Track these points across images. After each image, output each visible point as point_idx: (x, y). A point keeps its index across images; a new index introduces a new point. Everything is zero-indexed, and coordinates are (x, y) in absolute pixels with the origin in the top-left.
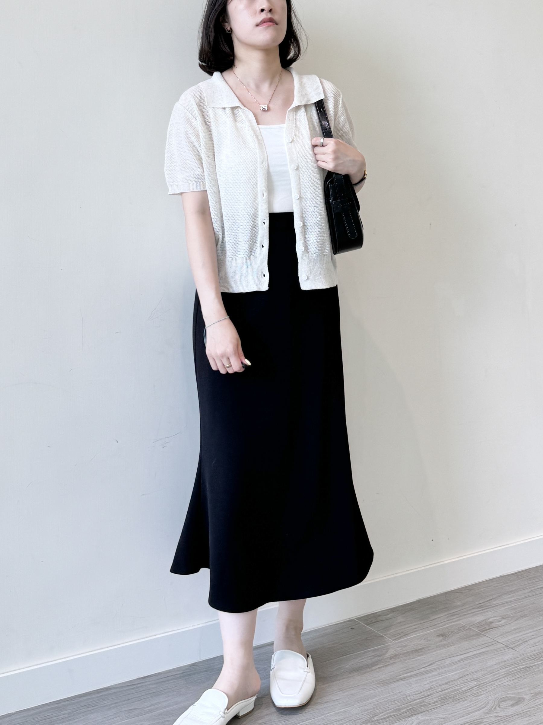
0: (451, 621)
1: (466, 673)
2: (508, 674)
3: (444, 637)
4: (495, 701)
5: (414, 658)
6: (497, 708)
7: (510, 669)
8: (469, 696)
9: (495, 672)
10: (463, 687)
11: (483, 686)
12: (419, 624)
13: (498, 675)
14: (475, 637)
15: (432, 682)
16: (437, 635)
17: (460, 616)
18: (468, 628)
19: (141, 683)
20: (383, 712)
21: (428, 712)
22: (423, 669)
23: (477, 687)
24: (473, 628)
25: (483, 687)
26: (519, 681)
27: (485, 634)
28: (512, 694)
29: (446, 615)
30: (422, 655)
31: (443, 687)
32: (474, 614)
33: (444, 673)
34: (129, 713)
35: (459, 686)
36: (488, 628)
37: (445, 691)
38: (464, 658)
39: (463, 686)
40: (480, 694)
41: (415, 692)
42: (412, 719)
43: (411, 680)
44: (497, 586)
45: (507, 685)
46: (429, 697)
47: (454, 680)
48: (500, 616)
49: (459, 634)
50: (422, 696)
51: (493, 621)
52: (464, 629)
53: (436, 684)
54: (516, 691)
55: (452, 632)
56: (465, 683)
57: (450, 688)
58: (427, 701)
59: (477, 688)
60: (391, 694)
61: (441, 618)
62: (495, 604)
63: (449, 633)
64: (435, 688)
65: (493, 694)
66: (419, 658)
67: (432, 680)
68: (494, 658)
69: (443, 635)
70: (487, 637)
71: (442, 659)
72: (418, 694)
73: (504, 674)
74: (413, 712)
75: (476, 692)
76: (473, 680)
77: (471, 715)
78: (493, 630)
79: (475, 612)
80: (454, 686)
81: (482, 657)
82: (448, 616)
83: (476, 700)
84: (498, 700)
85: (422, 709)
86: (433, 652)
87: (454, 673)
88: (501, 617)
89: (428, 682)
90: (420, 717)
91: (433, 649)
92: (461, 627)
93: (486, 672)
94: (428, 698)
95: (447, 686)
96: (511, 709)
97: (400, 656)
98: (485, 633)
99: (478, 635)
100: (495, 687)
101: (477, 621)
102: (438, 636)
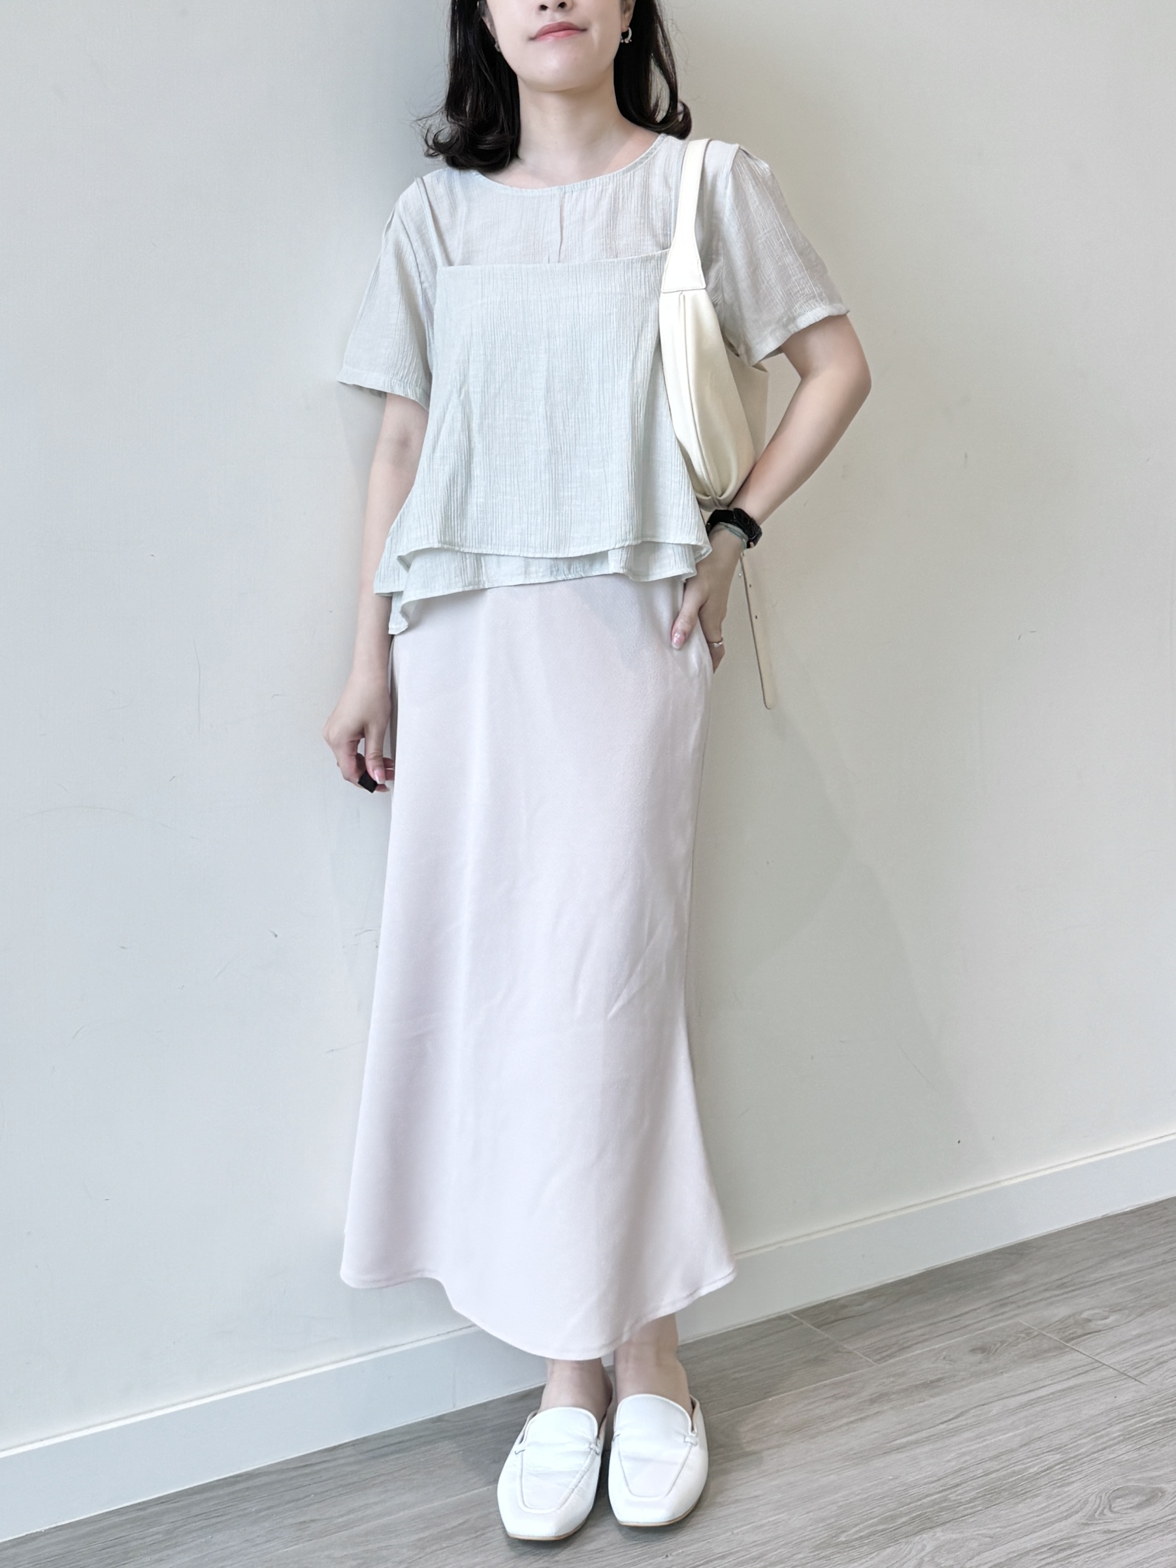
0: (999, 1318)
1: (1036, 1435)
2: (1127, 1437)
3: (984, 1354)
4: (1101, 1497)
5: (924, 1401)
6: (1106, 1511)
7: (1131, 1425)
8: (1046, 1485)
9: (1099, 1432)
10: (1030, 1467)
11: (1074, 1462)
12: (931, 1325)
13: (1106, 1439)
14: (1054, 1354)
15: (964, 1454)
16: (971, 1348)
17: (1019, 1307)
18: (1036, 1333)
19: (325, 1462)
20: (859, 1524)
21: (956, 1524)
22: (942, 1426)
23: (1061, 1465)
24: (1047, 1333)
25: (1074, 1465)
26: (1152, 1450)
27: (1073, 1347)
28: (1139, 1480)
29: (987, 1305)
30: (938, 1394)
31: (988, 1465)
32: (1049, 1301)
33: (988, 1435)
34: (300, 1530)
35: (1023, 1464)
36: (1080, 1332)
37: (993, 1476)
38: (1032, 1400)
39: (1030, 1464)
40: (1066, 1481)
41: (926, 1477)
42: (923, 1540)
43: (918, 1451)
44: (1095, 1240)
45: (1126, 1460)
46: (958, 1488)
47: (1012, 1451)
48: (1106, 1307)
49: (1019, 1346)
50: (941, 1486)
51: (1090, 1318)
52: (1028, 1334)
53: (971, 1459)
54: (1145, 1475)
55: (1002, 1342)
56: (1035, 1456)
57: (1003, 1468)
58: (954, 1498)
59: (1063, 1467)
60: (875, 1482)
61: (978, 1311)
62: (1095, 1280)
63: (995, 1345)
64: (972, 1469)
65: (1095, 1481)
66: (932, 1400)
67: (963, 1450)
68: (1095, 1399)
69: (983, 1349)
70: (1077, 1353)
71: (982, 1403)
72: (932, 1482)
73: (1119, 1436)
74: (924, 1522)
75: (1060, 1477)
76: (1050, 1451)
77: (1051, 1528)
78: (1090, 1338)
79: (1051, 1297)
80: (1011, 1464)
81: (1068, 1400)
82: (992, 1306)
83: (1058, 1495)
84: (1108, 1495)
85: (945, 1516)
86: (963, 1387)
87: (1010, 1434)
88: (1107, 1309)
89: (953, 1455)
90: (938, 1535)
91: (963, 1379)
92: (1021, 1332)
93: (1078, 1432)
94: (955, 1492)
95: (996, 1463)
96: (1137, 1514)
97: (893, 1396)
98: (1073, 1345)
99: (1060, 1349)
100: (1100, 1466)
101: (1057, 1319)
102: (974, 1351)
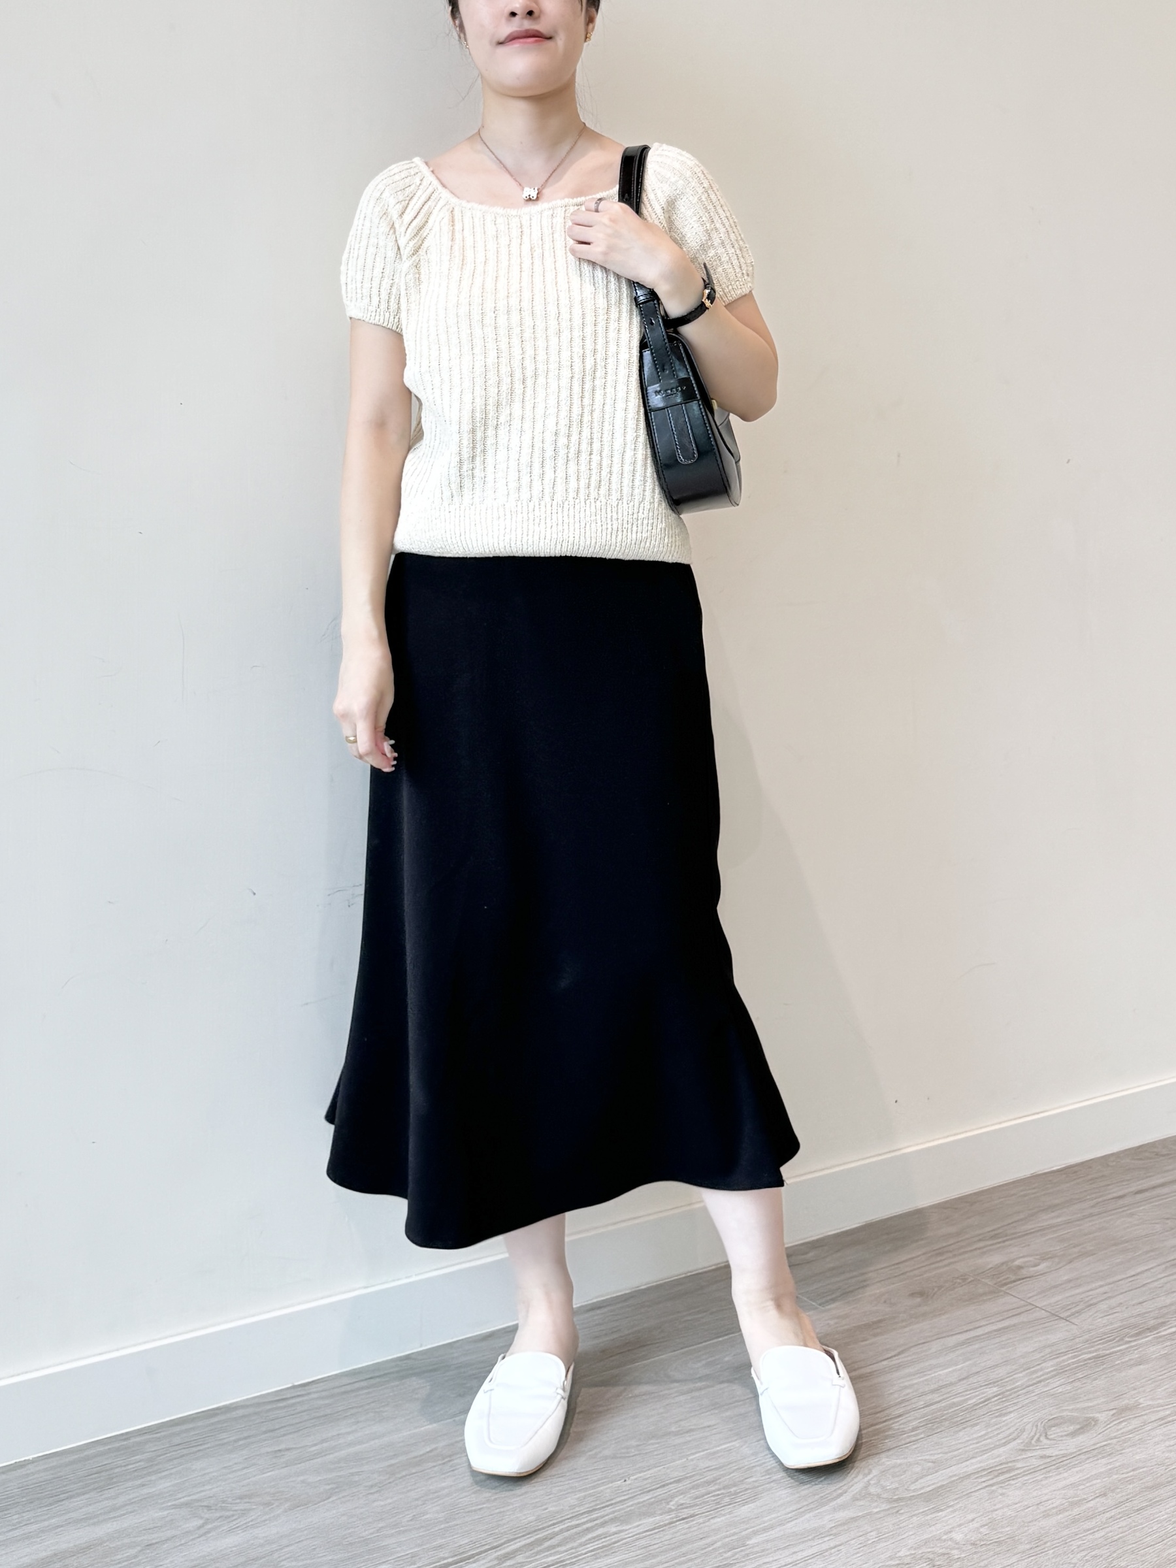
0: (937, 1265)
1: (974, 1370)
2: (1060, 1371)
3: (922, 1298)
4: (1037, 1426)
5: (866, 1340)
6: (1042, 1438)
7: (1063, 1361)
8: (984, 1415)
9: (1033, 1367)
10: (970, 1399)
11: (1010, 1395)
13: (1040, 1373)
14: (989, 1297)
15: (906, 1388)
16: (910, 1293)
17: (955, 1256)
18: (971, 1279)
21: (899, 1450)
22: (885, 1363)
24: (983, 1278)
25: (1012, 1397)
26: (1084, 1384)
28: (1072, 1411)
29: (925, 1254)
30: (881, 1334)
31: (928, 1397)
32: (983, 1250)
33: (928, 1370)
35: (962, 1396)
36: (1013, 1278)
37: (933, 1407)
38: (968, 1339)
39: (969, 1396)
40: (1004, 1412)
42: (869, 1464)
44: (1024, 1196)
45: (1060, 1393)
46: (901, 1419)
47: (951, 1384)
48: (1037, 1255)
49: (956, 1291)
51: (1023, 1265)
52: (964, 1280)
53: (913, 1392)
54: (1078, 1406)
55: (940, 1287)
56: (973, 1389)
57: (942, 1400)
59: (999, 1399)
61: (916, 1259)
62: (1027, 1231)
63: (934, 1289)
64: (913, 1401)
65: (1031, 1411)
66: (874, 1340)
67: (905, 1384)
68: (1028, 1338)
69: (921, 1294)
70: (1011, 1297)
71: (922, 1341)
73: (1052, 1371)
75: (998, 1407)
76: (988, 1385)
77: (990, 1454)
78: (1023, 1283)
79: (985, 1247)
80: (950, 1397)
81: (1003, 1338)
82: (929, 1255)
83: (996, 1424)
84: (1043, 1424)
85: (889, 1443)
86: (903, 1327)
87: (950, 1369)
88: (1039, 1257)
89: (895, 1388)
90: (884, 1460)
91: (903, 1321)
92: (958, 1278)
93: (1014, 1367)
94: (898, 1421)
95: (937, 1395)
96: (1072, 1441)
98: (1007, 1289)
99: (994, 1293)
100: (1035, 1398)
101: (991, 1266)
102: (912, 1295)
